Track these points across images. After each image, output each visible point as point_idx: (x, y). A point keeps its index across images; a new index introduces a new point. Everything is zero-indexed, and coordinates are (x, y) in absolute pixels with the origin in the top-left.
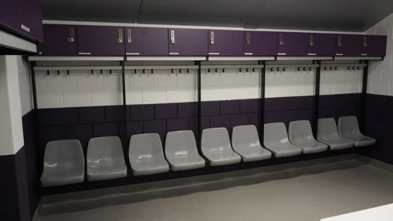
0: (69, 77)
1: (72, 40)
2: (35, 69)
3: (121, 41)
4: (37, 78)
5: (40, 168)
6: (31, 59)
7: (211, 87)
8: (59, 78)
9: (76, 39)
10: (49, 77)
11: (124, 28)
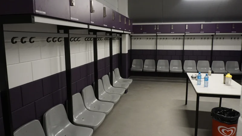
0: (141, 40)
1: (142, 29)
2: (132, 37)
3: (155, 29)
4: (132, 40)
5: (131, 66)
6: (131, 35)
7: (189, 44)
8: (138, 40)
9: (143, 29)
10: (136, 40)
11: (157, 25)
